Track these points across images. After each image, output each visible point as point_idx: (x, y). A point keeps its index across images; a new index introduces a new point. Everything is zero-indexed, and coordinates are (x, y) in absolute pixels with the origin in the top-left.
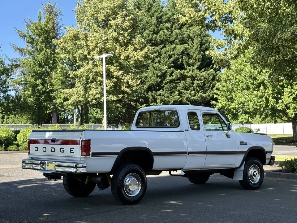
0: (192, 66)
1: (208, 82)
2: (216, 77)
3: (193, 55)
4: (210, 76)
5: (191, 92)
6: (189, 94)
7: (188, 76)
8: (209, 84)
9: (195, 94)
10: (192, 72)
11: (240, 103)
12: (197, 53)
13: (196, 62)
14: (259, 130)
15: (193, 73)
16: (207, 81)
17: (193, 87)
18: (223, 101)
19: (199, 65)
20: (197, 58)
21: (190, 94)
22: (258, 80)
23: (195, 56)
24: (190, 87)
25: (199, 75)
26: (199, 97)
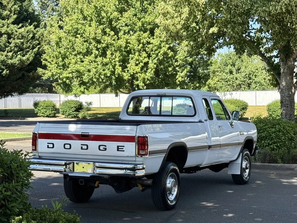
0: (7, 20)
1: (28, 41)
2: (36, 35)
3: (7, 5)
4: (29, 34)
5: (8, 54)
6: (4, 56)
7: (3, 32)
8: (29, 44)
9: (12, 56)
10: (7, 27)
11: (74, 71)
12: (13, 3)
13: (11, 14)
14: (90, 103)
15: (8, 29)
16: (26, 40)
17: (9, 48)
18: (54, 68)
19: (15, 19)
20: (13, 9)
21: (6, 56)
22: (103, 43)
23: (10, 5)
24: (6, 47)
25: (17, 32)
26: (18, 61)
